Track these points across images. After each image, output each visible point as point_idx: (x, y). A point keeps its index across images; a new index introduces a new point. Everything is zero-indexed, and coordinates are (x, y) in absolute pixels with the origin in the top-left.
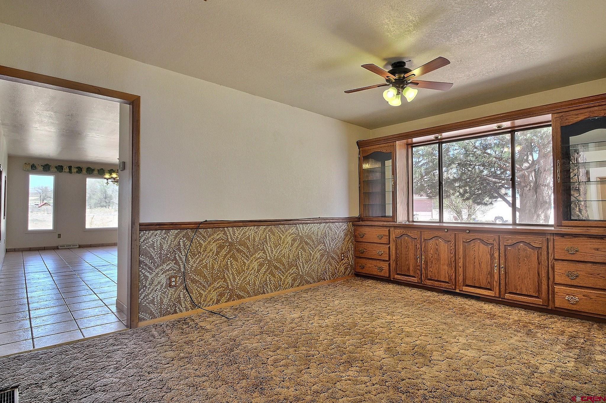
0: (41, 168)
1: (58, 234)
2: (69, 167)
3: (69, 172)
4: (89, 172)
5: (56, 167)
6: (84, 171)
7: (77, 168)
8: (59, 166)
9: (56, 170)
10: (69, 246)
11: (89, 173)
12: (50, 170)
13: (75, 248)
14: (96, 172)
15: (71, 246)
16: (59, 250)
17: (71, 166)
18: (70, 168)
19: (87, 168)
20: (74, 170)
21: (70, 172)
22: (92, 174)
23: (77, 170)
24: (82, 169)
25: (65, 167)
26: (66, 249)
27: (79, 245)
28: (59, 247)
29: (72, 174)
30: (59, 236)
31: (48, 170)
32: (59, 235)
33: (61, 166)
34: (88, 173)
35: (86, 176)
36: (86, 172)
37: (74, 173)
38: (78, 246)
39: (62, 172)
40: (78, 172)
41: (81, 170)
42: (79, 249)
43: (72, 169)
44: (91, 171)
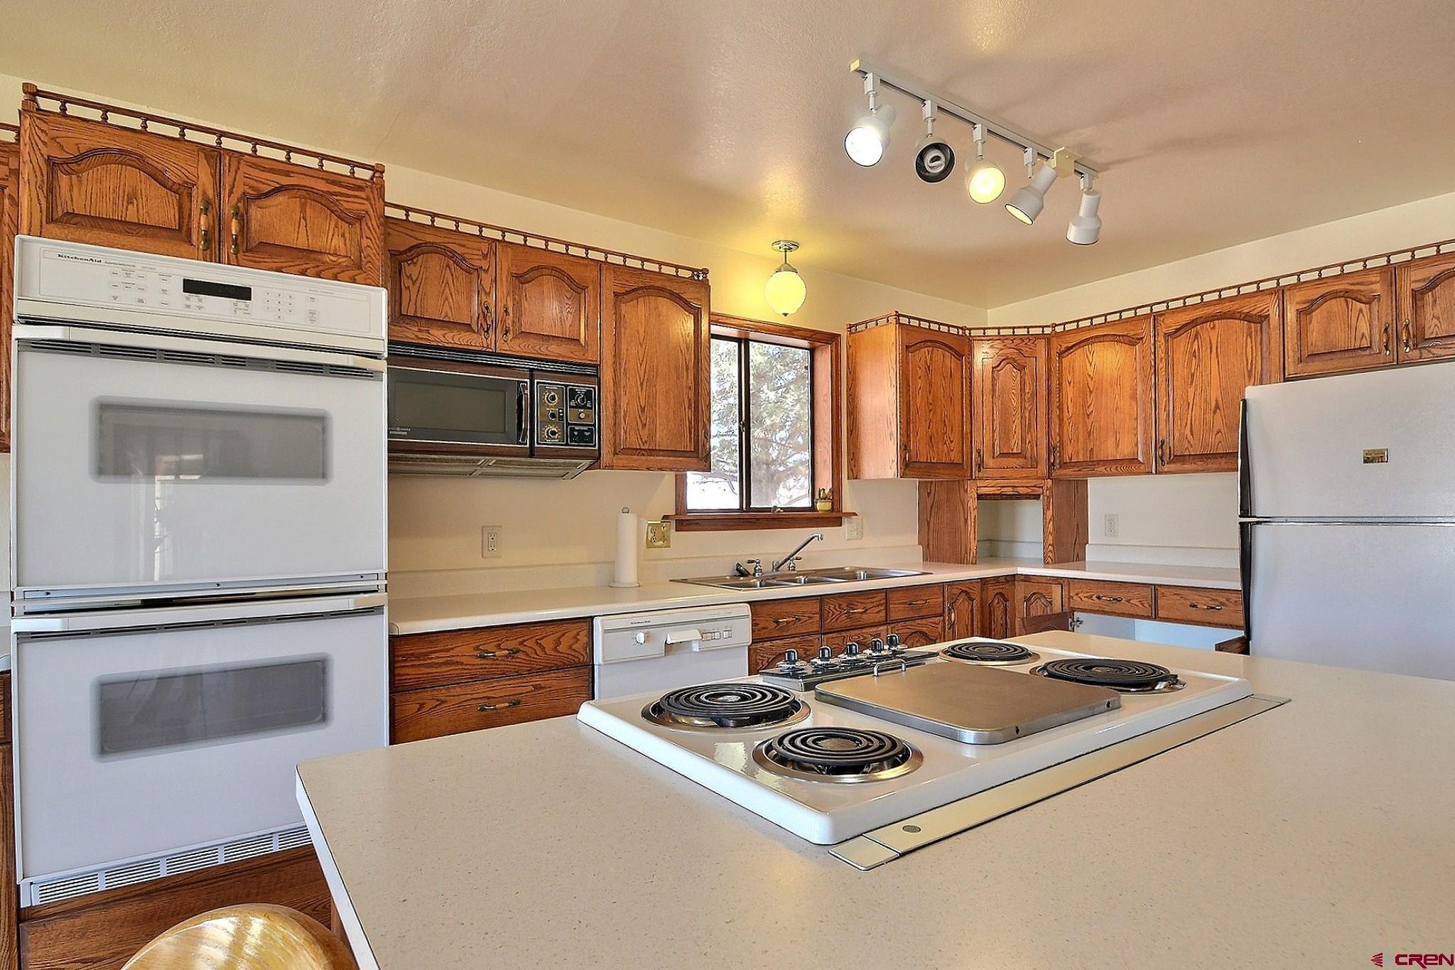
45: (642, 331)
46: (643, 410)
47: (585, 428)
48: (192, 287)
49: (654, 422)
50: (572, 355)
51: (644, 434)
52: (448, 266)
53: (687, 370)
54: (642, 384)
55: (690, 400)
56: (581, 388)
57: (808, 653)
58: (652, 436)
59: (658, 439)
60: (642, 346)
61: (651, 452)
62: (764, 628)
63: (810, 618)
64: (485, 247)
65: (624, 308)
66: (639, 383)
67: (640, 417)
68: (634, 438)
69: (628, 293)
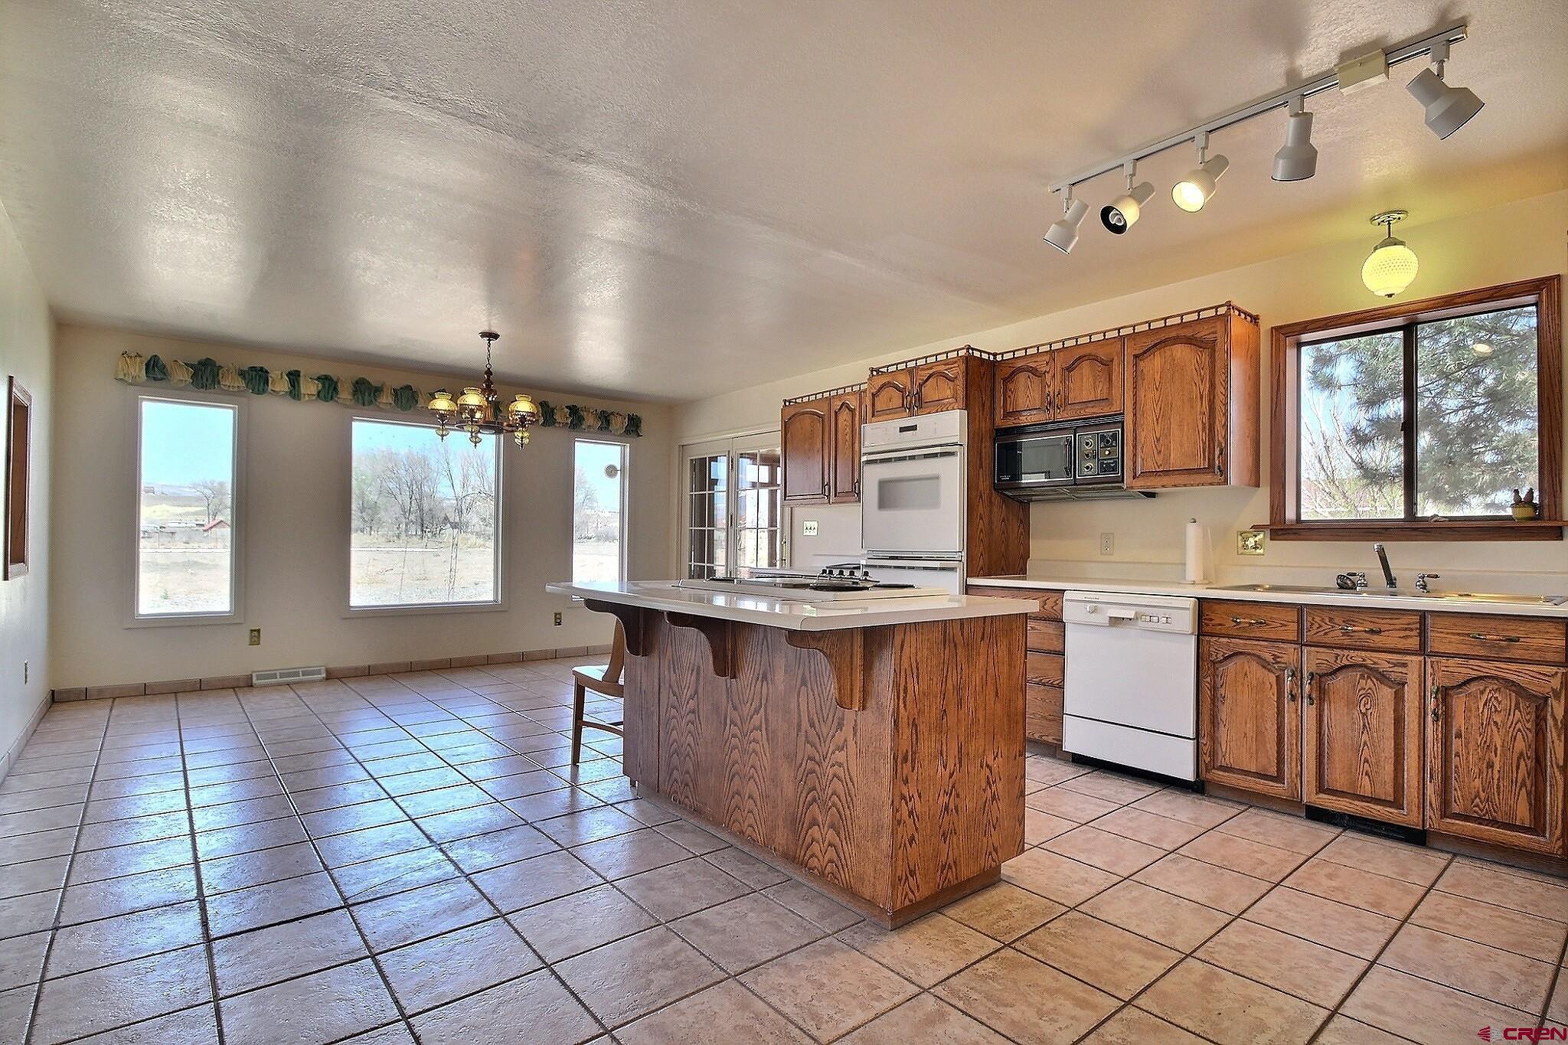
0: (184, 376)
1: (252, 631)
2: (289, 374)
3: (291, 392)
4: (363, 398)
5: (242, 374)
6: (345, 394)
7: (318, 379)
8: (252, 369)
9: (242, 384)
10: (289, 675)
11: (361, 401)
12: (219, 382)
13: (314, 682)
14: (386, 399)
15: (297, 674)
16: (255, 691)
17: (299, 372)
18: (294, 377)
19: (357, 382)
20: (309, 388)
21: (294, 393)
22: (372, 407)
23: (320, 386)
24: (336, 383)
25: (274, 375)
26: (279, 685)
27: (328, 671)
28: (255, 681)
29: (302, 400)
30: (255, 636)
31: (213, 381)
32: (256, 633)
33: (262, 369)
34: (357, 401)
35: (352, 411)
36: (350, 397)
37: (307, 398)
38: (324, 675)
39: (264, 392)
40: (322, 395)
41: (335, 389)
42: (328, 682)
43: (301, 383)
44: (369, 395)
45: (1157, 377)
46: (1158, 440)
47: (1112, 461)
48: (902, 430)
49: (1168, 448)
50: (1102, 411)
51: (1159, 459)
52: (1029, 377)
53: (1201, 398)
54: (1157, 420)
55: (1204, 424)
56: (1108, 431)
57: (1278, 660)
58: (1167, 459)
59: (1172, 462)
60: (1157, 389)
61: (1167, 472)
62: (1220, 625)
63: (1283, 625)
64: (1047, 358)
65: (1142, 364)
66: (1155, 419)
67: (1156, 446)
68: (1150, 463)
69: (1145, 352)
